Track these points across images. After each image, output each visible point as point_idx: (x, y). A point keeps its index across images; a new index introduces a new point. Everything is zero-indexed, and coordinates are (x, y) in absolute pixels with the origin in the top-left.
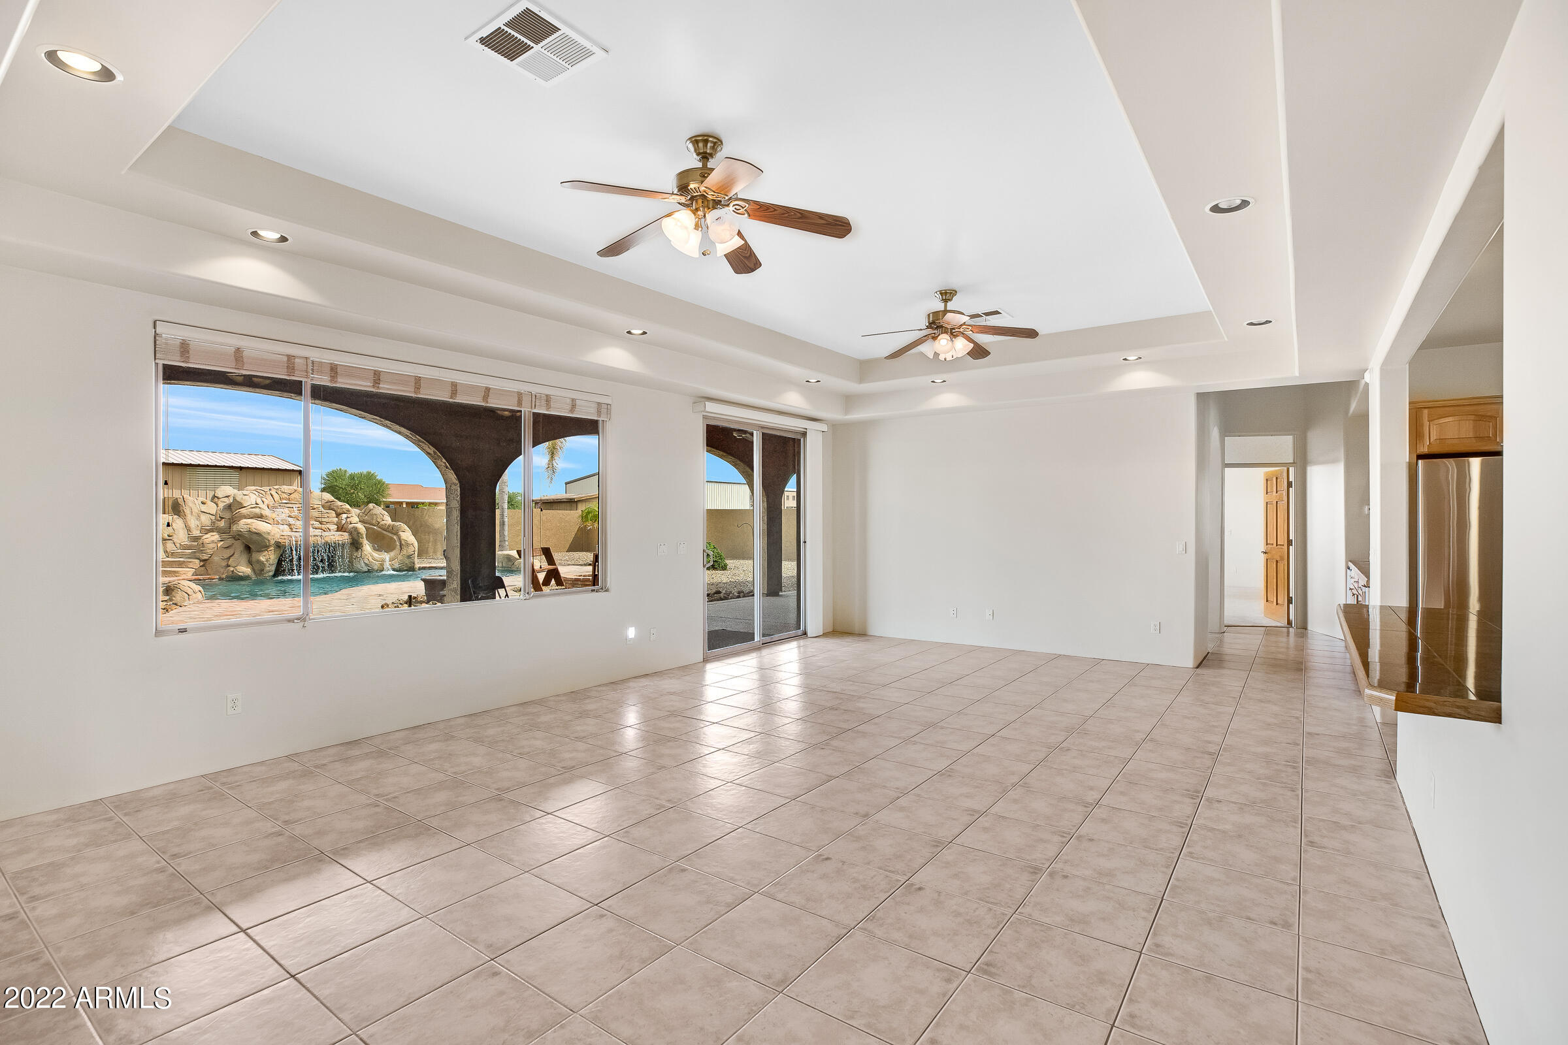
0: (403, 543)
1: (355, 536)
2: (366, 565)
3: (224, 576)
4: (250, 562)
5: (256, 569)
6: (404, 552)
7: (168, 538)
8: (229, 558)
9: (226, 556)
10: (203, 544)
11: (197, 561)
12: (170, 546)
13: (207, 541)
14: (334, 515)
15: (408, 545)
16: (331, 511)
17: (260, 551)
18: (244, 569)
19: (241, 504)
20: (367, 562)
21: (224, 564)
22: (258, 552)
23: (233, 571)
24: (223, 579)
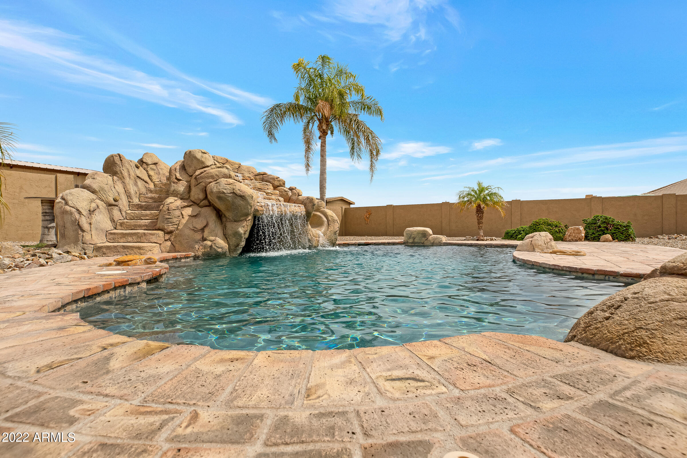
0: (330, 219)
1: (310, 208)
2: (309, 240)
3: (200, 253)
4: (226, 237)
5: (231, 244)
6: (331, 228)
7: (113, 202)
8: (203, 230)
9: (199, 226)
10: (168, 210)
11: (161, 233)
12: (116, 212)
13: (172, 206)
14: (272, 188)
15: (334, 221)
16: (270, 184)
17: (237, 221)
18: (221, 244)
19: (203, 163)
20: (310, 237)
21: (198, 236)
22: (235, 221)
23: (211, 246)
24: (198, 257)
